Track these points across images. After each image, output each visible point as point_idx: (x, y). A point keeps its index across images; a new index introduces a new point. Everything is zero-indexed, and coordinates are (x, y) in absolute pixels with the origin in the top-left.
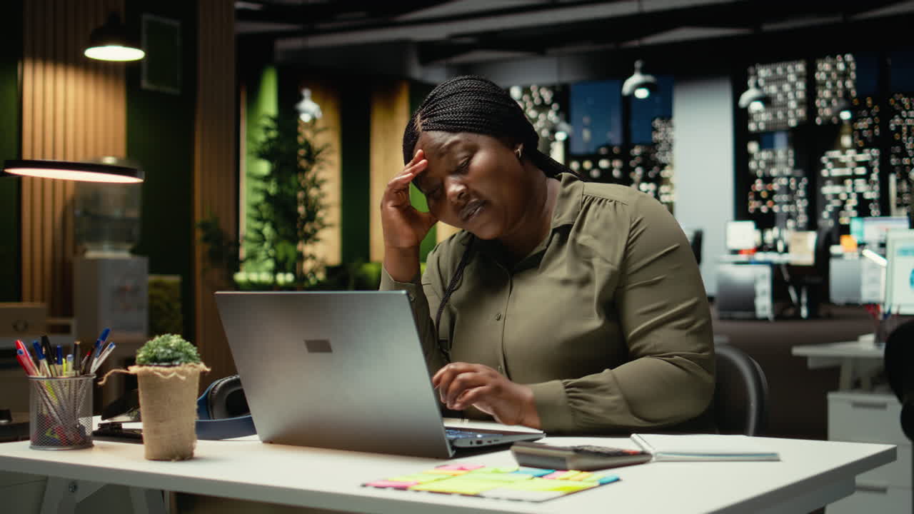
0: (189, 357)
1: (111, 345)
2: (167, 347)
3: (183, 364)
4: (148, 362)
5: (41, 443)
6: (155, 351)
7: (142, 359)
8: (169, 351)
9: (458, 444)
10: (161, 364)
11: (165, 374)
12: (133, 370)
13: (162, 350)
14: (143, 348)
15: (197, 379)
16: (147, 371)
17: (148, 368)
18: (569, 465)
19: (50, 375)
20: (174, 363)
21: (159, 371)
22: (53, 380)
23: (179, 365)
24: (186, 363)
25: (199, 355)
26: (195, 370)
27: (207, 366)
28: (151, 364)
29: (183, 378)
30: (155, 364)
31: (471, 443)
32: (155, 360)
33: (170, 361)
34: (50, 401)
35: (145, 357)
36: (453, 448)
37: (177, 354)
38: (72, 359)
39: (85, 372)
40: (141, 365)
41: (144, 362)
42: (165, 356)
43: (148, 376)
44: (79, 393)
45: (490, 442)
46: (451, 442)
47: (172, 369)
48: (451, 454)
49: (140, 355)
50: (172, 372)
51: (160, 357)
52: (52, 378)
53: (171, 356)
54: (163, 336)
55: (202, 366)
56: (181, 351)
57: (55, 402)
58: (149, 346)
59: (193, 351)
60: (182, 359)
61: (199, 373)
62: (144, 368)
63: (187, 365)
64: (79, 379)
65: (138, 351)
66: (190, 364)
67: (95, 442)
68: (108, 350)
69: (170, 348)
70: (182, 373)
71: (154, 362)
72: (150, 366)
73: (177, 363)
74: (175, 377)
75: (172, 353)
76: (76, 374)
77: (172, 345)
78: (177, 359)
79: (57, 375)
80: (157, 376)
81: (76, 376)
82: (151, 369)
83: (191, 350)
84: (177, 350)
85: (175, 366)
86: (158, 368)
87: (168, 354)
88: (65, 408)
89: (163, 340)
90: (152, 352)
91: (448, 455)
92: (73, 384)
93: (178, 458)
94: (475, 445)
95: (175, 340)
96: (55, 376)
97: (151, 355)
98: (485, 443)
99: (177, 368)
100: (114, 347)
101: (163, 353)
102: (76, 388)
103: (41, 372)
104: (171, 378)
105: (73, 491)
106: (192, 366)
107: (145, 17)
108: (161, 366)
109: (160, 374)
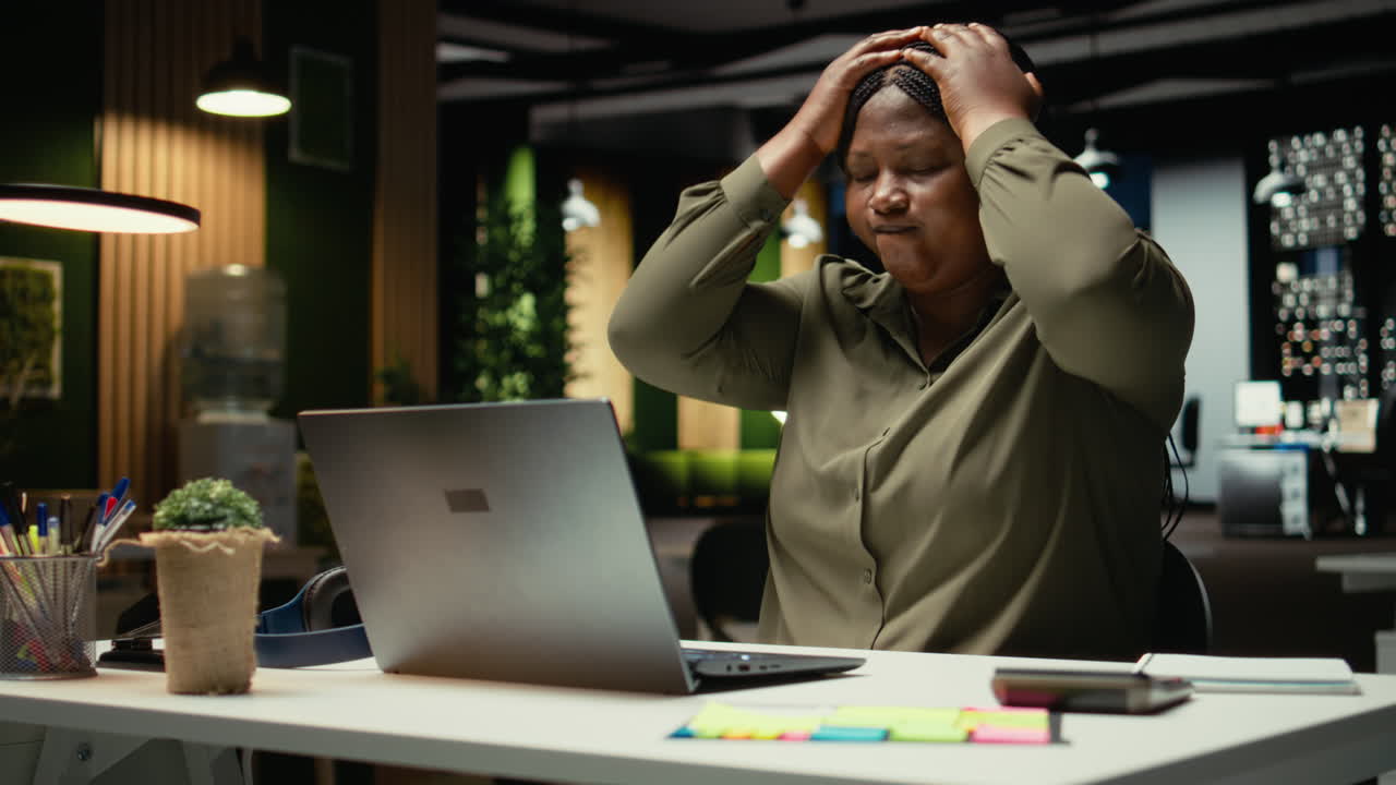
0: (243, 516)
1: (129, 505)
2: (207, 500)
3: (231, 528)
4: (171, 525)
6: (183, 505)
7: (163, 521)
8: (209, 508)
9: (704, 669)
10: (192, 528)
11: (198, 544)
12: (147, 539)
13: (198, 506)
15: (258, 557)
16: (168, 540)
17: (171, 534)
19: (20, 554)
20: (215, 526)
21: (188, 540)
22: (25, 562)
23: (224, 530)
24: (236, 526)
25: (261, 514)
26: (252, 538)
27: (276, 533)
28: (176, 527)
29: (229, 551)
30: (183, 527)
31: (729, 668)
32: (183, 521)
33: (209, 523)
34: (21, 598)
35: (167, 516)
36: (696, 676)
37: (221, 511)
38: (57, 525)
39: (84, 548)
40: (161, 530)
41: (164, 526)
42: (201, 514)
43: (174, 549)
45: (763, 668)
46: (692, 666)
47: (211, 536)
48: (692, 685)
49: (161, 514)
50: (209, 541)
51: (192, 515)
52: (23, 557)
53: (211, 515)
54: (199, 482)
55: (267, 534)
56: (228, 507)
58: (174, 498)
59: (251, 507)
60: (230, 520)
61: (261, 544)
62: (165, 535)
63: (237, 531)
64: (69, 560)
65: (160, 506)
66: (244, 527)
67: (100, 670)
68: (124, 513)
69: (211, 503)
70: (228, 543)
71: (180, 525)
72: (174, 530)
73: (221, 526)
74: (217, 550)
75: (213, 510)
76: (66, 551)
78: (222, 519)
79: (32, 553)
80: (187, 550)
81: (66, 555)
82: (175, 536)
83: (247, 506)
84: (221, 505)
85: (216, 530)
86: (187, 535)
87: (207, 512)
88: (48, 610)
89: (199, 488)
90: (180, 508)
91: (686, 687)
92: (61, 568)
94: (735, 672)
95: (220, 490)
96: (27, 553)
97: (177, 513)
98: (755, 670)
99: (221, 535)
101: (197, 512)
104: (208, 553)
106: (247, 531)
107: (296, 51)
108: (191, 531)
109: (187, 544)
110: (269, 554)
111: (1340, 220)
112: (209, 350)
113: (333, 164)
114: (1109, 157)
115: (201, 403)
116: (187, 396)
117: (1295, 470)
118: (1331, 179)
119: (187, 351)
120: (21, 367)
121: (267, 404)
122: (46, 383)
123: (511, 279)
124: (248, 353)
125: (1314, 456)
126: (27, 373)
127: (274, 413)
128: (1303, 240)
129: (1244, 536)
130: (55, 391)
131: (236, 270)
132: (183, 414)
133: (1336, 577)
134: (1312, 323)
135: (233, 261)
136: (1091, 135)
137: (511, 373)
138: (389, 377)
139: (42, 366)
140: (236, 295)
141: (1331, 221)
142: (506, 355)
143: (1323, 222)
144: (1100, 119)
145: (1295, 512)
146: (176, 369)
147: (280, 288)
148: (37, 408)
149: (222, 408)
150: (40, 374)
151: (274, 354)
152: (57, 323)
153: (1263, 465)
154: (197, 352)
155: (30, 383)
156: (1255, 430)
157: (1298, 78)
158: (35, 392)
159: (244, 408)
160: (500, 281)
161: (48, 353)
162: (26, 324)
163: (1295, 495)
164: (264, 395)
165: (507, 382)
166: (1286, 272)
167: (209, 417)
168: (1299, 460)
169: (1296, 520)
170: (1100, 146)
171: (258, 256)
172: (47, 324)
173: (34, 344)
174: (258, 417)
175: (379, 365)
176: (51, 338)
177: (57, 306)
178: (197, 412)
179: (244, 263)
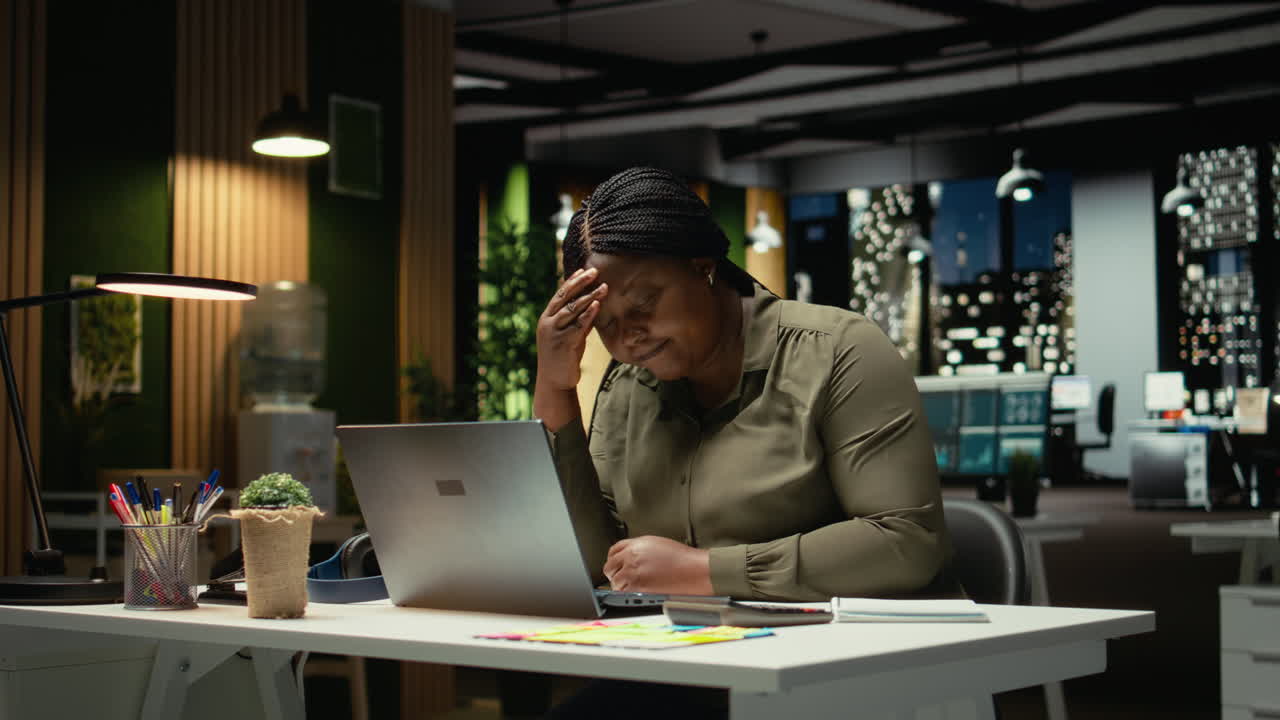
0: (299, 498)
1: (219, 490)
2: (273, 486)
3: (290, 506)
4: (252, 505)
5: (139, 602)
6: (259, 491)
7: (245, 501)
8: (276, 492)
10: (266, 506)
11: (270, 518)
12: (235, 514)
13: (267, 490)
14: (248, 488)
15: (309, 525)
16: (250, 514)
17: (252, 511)
18: (723, 620)
19: (147, 524)
20: (280, 505)
21: (263, 515)
22: (150, 529)
23: (287, 508)
24: (295, 505)
25: (311, 497)
26: (307, 514)
27: (321, 510)
28: (255, 506)
30: (260, 506)
31: (627, 601)
32: (259, 502)
33: (276, 503)
34: (147, 554)
35: (248, 498)
36: (603, 606)
37: (284, 495)
38: (171, 505)
39: (189, 520)
40: (244, 508)
41: (247, 504)
42: (270, 497)
43: (252, 521)
44: (181, 545)
45: (651, 601)
46: (600, 599)
47: (278, 511)
48: (600, 613)
49: (244, 496)
50: (277, 515)
51: (265, 498)
52: (150, 526)
53: (277, 498)
54: (270, 475)
55: (315, 510)
56: (289, 492)
57: (154, 556)
58: (253, 486)
59: (304, 492)
60: (290, 501)
61: (311, 517)
62: (247, 511)
63: (295, 508)
64: (179, 528)
65: (242, 492)
66: (299, 506)
67: (199, 605)
68: (217, 494)
69: (277, 488)
70: (290, 518)
71: (259, 504)
72: (255, 508)
73: (284, 505)
74: (282, 522)
75: (279, 494)
76: (178, 521)
77: (280, 485)
78: (284, 500)
79: (155, 522)
80: (262, 521)
81: (177, 524)
82: (254, 512)
83: (302, 491)
84: (285, 491)
85: (281, 508)
86: (262, 511)
87: (275, 495)
88: (165, 562)
89: (270, 479)
90: (256, 493)
91: (596, 614)
92: (173, 533)
93: (284, 615)
95: (284, 479)
96: (152, 523)
97: (254, 496)
98: (646, 603)
99: (284, 510)
101: (268, 493)
102: (177, 538)
103: (135, 519)
104: (277, 525)
105: (183, 670)
106: (302, 509)
107: (334, 99)
108: (267, 508)
110: (317, 523)
111: (1242, 225)
112: (263, 352)
113: (365, 194)
114: (1033, 174)
115: (256, 397)
116: (244, 391)
117: (1197, 449)
118: (1234, 188)
119: (245, 352)
120: (110, 369)
121: (311, 397)
122: (130, 381)
123: (515, 290)
124: (295, 354)
125: (1214, 437)
126: (115, 374)
127: (315, 404)
128: (1209, 242)
129: (1152, 508)
130: (137, 387)
131: (285, 286)
132: (241, 406)
133: (1186, 541)
134: (1216, 318)
135: (282, 278)
136: (1017, 155)
137: (516, 369)
138: (413, 372)
139: (126, 367)
140: (284, 306)
141: (1234, 226)
142: (511, 354)
143: (1227, 227)
144: (1024, 139)
145: (1197, 487)
146: (235, 367)
147: (321, 300)
148: (122, 401)
149: (273, 401)
150: (126, 374)
151: (317, 355)
152: (138, 331)
153: (1168, 445)
154: (253, 354)
155: (117, 382)
156: (1163, 414)
157: (1201, 101)
158: (120, 388)
159: (292, 401)
160: (506, 290)
161: (130, 357)
162: (112, 331)
163: (1197, 471)
164: (308, 391)
165: (512, 376)
166: (1194, 272)
167: (262, 408)
168: (1200, 441)
169: (1198, 493)
170: (1025, 164)
171: (303, 273)
172: (130, 331)
173: (120, 349)
174: (304, 408)
175: (404, 362)
176: (133, 342)
177: (138, 316)
178: (254, 404)
179: (293, 279)
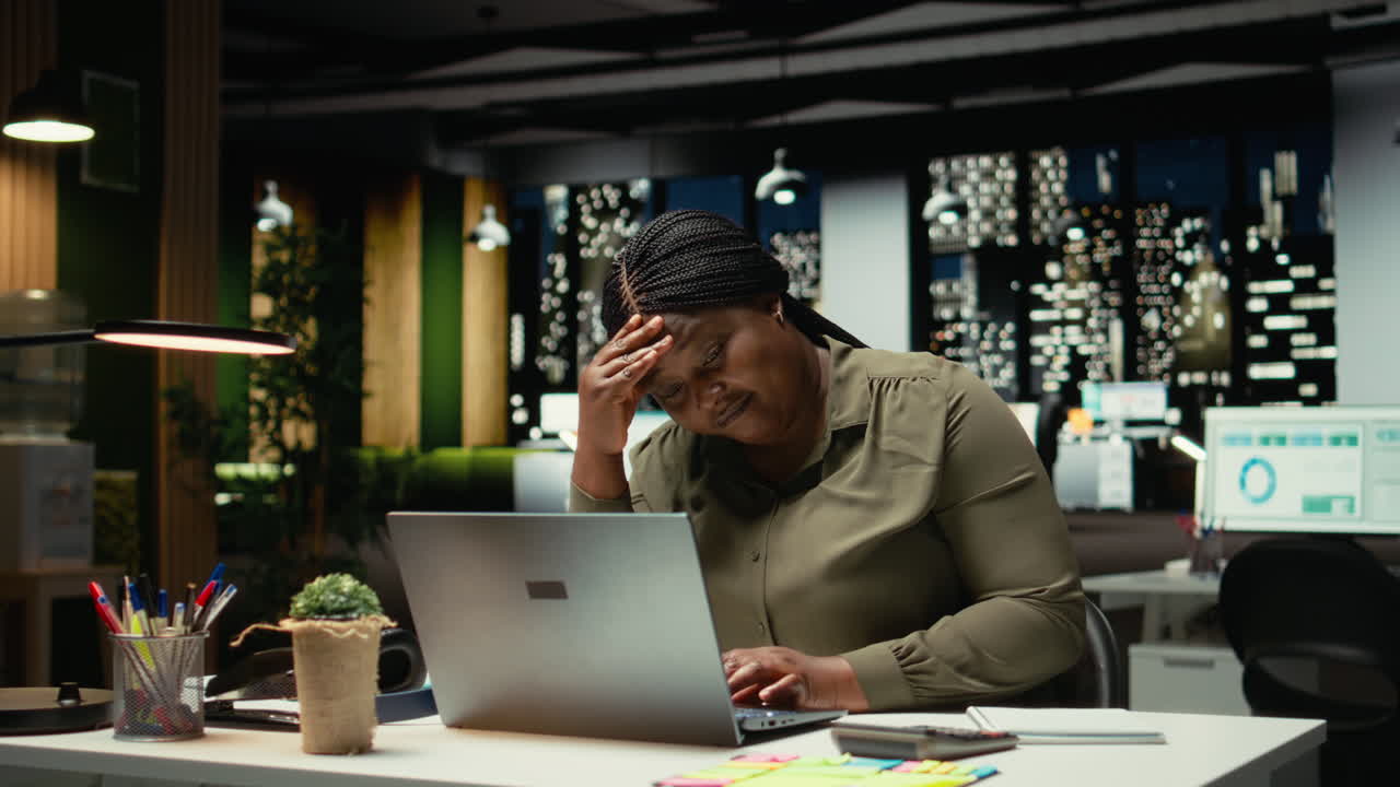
0: (370, 608)
1: (231, 590)
2: (338, 592)
3: (363, 617)
4: (312, 614)
6: (320, 598)
7: (302, 611)
8: (342, 599)
9: (749, 726)
10: (332, 617)
11: (338, 631)
12: (287, 625)
13: (332, 597)
14: (302, 594)
16: (310, 627)
17: (312, 623)
20: (349, 615)
21: (330, 628)
23: (358, 618)
24: (367, 614)
25: (380, 604)
26: (378, 624)
27: (391, 620)
28: (316, 617)
29: (365, 636)
30: (323, 617)
31: (763, 724)
32: (321, 611)
33: (344, 613)
35: (305, 606)
36: (743, 731)
37: (354, 603)
38: (182, 611)
40: (301, 618)
41: (307, 614)
42: (336, 605)
43: (310, 634)
45: (783, 722)
47: (347, 624)
48: (740, 738)
49: (299, 605)
50: (347, 629)
51: (330, 607)
53: (345, 606)
55: (386, 621)
56: (357, 598)
58: (310, 590)
59: (375, 600)
60: (361, 610)
61: (382, 629)
62: (305, 622)
63: (367, 618)
65: (294, 598)
66: (373, 616)
68: (227, 596)
69: (343, 594)
70: (360, 629)
71: (320, 614)
72: (317, 619)
73: (354, 615)
74: (354, 637)
75: (347, 601)
76: (186, 631)
77: (346, 590)
78: (353, 609)
80: (328, 635)
82: (318, 624)
83: (370, 598)
84: (352, 597)
85: (351, 619)
86: (328, 623)
87: (341, 603)
89: (330, 584)
90: (317, 600)
93: (355, 751)
94: (767, 727)
95: (347, 583)
96: (155, 633)
97: (318, 604)
98: (778, 724)
99: (356, 622)
100: (235, 591)
101: (334, 602)
104: (347, 640)
106: (373, 619)
108: (333, 620)
109: (331, 631)
